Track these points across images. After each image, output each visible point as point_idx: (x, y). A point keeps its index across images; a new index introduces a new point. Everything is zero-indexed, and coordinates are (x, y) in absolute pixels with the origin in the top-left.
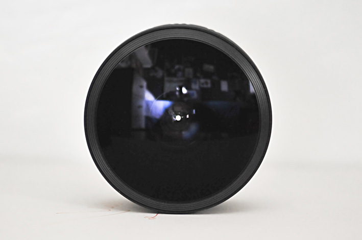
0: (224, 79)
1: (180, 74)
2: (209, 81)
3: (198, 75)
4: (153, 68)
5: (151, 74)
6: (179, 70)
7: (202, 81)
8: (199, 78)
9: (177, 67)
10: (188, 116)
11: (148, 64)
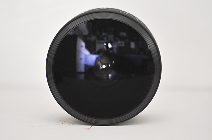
0: (133, 41)
1: (105, 38)
2: (123, 42)
3: (117, 39)
4: (89, 35)
5: (88, 39)
6: (105, 36)
7: (119, 42)
8: (117, 41)
9: (104, 34)
10: (109, 66)
11: (86, 33)
